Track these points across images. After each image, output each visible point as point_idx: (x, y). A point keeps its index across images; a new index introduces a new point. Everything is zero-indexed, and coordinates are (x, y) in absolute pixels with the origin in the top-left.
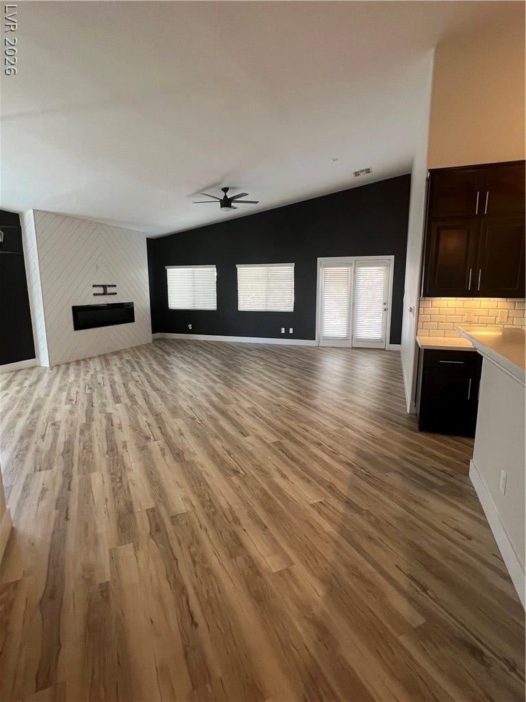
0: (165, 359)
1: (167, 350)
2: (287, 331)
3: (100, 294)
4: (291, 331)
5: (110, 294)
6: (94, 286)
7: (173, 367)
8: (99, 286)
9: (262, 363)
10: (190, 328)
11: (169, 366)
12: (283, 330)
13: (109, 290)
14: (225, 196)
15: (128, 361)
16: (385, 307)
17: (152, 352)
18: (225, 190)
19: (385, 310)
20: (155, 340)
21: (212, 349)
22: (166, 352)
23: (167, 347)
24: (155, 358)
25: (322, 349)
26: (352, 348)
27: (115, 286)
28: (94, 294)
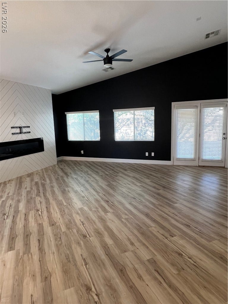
0: (64, 181)
1: (66, 171)
2: (150, 154)
3: (17, 133)
4: (153, 154)
5: (25, 133)
6: (12, 128)
7: (70, 189)
8: (17, 127)
9: (138, 184)
10: (83, 153)
11: (66, 189)
12: (147, 154)
13: (24, 130)
14: (108, 56)
15: (37, 183)
16: (224, 136)
17: (55, 172)
18: (107, 51)
19: (224, 139)
20: (59, 162)
21: (98, 169)
22: (66, 174)
23: (67, 168)
24: (57, 179)
25: (175, 167)
26: (199, 166)
27: (29, 127)
28: (13, 134)
